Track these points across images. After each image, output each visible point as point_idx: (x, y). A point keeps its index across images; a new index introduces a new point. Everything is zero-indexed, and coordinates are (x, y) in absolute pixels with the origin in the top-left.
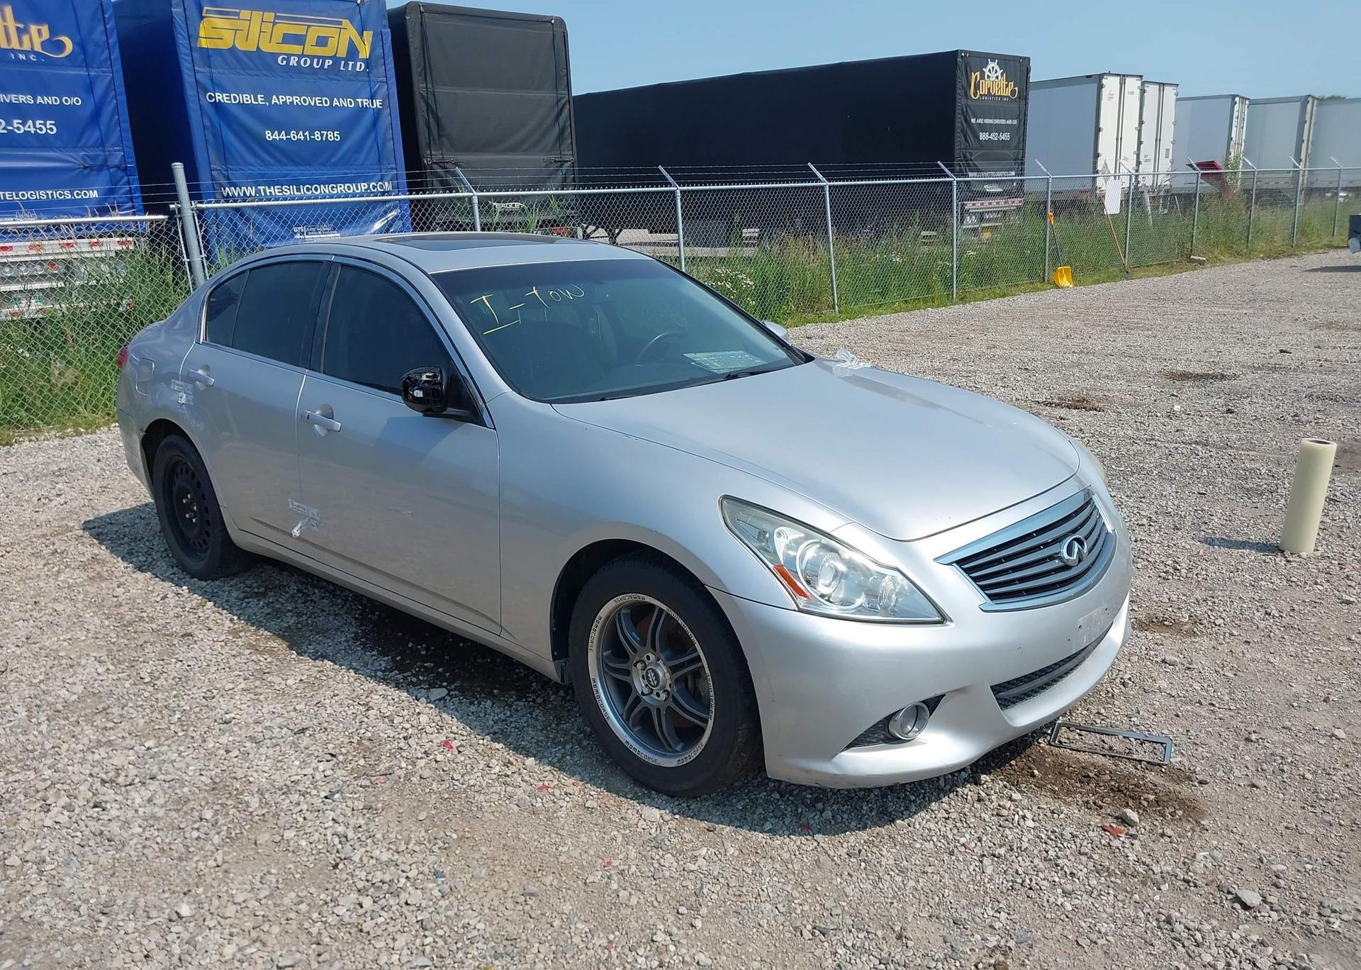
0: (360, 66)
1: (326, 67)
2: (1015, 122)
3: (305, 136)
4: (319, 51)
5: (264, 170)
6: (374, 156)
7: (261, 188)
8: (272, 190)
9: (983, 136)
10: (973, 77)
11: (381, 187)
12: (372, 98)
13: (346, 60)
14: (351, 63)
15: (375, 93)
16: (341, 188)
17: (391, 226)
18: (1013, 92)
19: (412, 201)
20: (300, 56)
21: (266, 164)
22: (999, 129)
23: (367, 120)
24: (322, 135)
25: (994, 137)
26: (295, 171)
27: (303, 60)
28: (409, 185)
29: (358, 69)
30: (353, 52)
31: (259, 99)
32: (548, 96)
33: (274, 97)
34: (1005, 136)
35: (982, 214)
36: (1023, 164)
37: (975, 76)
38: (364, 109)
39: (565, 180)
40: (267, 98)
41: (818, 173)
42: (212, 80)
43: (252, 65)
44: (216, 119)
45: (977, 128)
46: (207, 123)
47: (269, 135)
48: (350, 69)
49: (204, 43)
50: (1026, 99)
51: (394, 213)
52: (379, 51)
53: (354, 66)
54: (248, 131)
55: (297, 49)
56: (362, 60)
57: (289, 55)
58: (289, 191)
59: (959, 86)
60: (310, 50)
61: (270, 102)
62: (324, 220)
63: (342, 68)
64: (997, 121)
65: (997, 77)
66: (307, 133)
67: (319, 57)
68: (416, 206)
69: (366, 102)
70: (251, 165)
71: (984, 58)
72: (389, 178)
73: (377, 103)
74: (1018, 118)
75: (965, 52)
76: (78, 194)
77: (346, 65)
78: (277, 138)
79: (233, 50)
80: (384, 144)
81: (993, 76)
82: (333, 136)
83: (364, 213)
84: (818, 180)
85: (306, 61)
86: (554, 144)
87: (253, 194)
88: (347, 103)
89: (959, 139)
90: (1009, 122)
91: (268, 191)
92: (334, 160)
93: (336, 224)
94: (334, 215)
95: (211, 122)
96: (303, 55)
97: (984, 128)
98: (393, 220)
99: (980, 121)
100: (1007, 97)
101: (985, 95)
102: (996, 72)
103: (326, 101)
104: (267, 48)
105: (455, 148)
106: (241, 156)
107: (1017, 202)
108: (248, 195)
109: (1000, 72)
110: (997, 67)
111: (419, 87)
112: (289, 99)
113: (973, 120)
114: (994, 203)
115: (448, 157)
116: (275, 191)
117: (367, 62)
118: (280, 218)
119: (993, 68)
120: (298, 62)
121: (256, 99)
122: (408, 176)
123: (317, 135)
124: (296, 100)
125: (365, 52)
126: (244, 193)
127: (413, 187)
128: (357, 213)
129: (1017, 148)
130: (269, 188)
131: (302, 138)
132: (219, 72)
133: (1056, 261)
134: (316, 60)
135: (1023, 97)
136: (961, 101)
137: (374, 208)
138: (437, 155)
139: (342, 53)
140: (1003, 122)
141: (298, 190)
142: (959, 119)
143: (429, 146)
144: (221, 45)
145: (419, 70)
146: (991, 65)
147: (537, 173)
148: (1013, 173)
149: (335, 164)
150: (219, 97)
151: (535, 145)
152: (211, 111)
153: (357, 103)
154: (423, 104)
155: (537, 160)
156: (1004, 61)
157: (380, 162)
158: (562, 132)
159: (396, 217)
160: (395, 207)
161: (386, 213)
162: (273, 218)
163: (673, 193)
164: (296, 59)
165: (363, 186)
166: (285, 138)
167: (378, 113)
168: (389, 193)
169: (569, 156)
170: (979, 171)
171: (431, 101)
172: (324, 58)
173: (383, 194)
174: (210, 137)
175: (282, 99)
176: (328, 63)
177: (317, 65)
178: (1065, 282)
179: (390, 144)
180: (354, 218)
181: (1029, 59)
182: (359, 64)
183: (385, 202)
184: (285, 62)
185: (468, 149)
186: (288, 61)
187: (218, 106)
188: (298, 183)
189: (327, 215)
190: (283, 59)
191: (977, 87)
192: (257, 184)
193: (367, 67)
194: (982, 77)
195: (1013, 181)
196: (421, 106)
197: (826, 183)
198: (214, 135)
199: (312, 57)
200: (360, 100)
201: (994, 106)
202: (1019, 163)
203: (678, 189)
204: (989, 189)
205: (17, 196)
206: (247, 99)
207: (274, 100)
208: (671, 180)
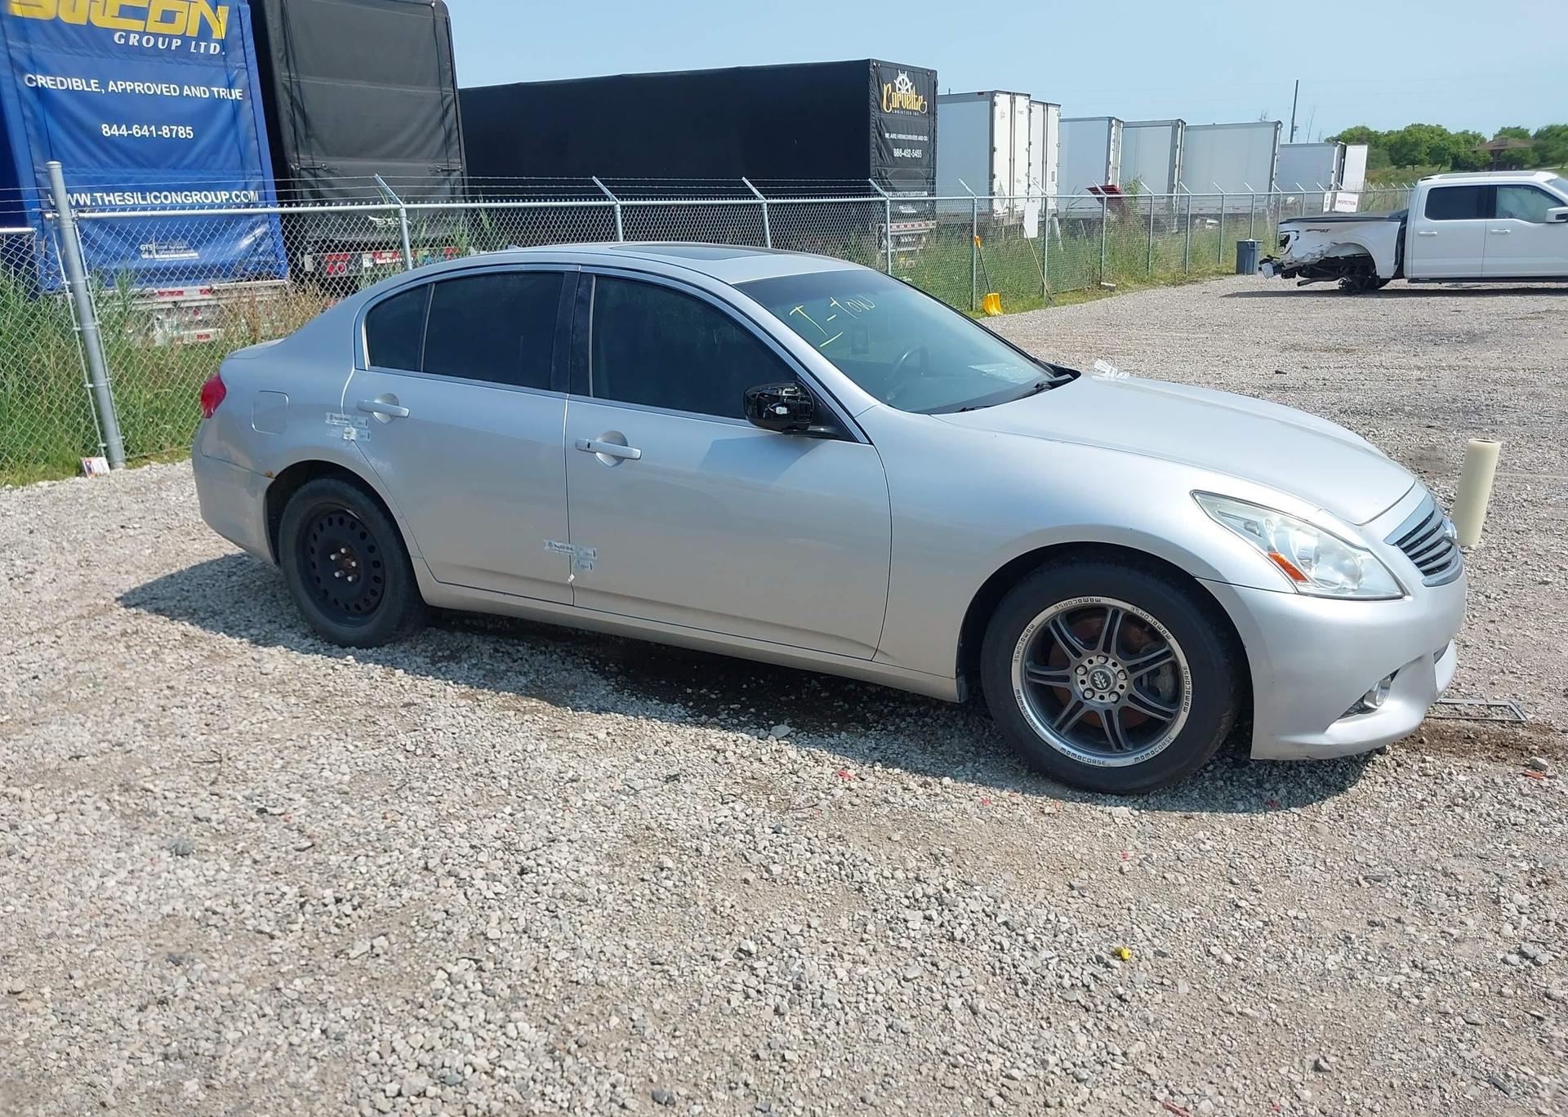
0: (215, 49)
1: (173, 48)
2: (926, 138)
3: (151, 132)
4: (165, 28)
5: (101, 173)
6: (235, 157)
7: (98, 195)
8: (111, 198)
9: (897, 153)
11: (246, 196)
12: (230, 86)
13: (198, 39)
14: (203, 44)
15: (234, 81)
16: (196, 197)
17: (259, 245)
18: (923, 106)
19: (284, 215)
20: (142, 34)
21: (102, 165)
22: (911, 145)
23: (225, 113)
24: (171, 131)
25: (907, 153)
26: (140, 174)
27: (145, 39)
28: (280, 196)
29: (212, 52)
30: (205, 31)
31: (93, 85)
32: (431, 92)
33: (111, 83)
34: (918, 154)
35: (898, 237)
36: (934, 183)
37: (886, 88)
38: (221, 101)
39: (453, 191)
40: (103, 84)
41: (754, 190)
42: (31, 60)
43: (82, 44)
44: (37, 107)
45: (890, 143)
46: (28, 113)
47: (106, 130)
48: (202, 51)
49: (17, 10)
50: (935, 114)
51: (258, 232)
52: (236, 31)
53: (207, 48)
54: (81, 126)
55: (137, 25)
56: (217, 41)
57: (128, 32)
58: (137, 199)
59: (872, 97)
60: (154, 26)
61: (106, 90)
62: (175, 237)
63: (192, 50)
64: (910, 137)
65: (907, 90)
66: (153, 128)
67: (164, 36)
68: (289, 221)
69: (224, 92)
70: (85, 166)
71: (897, 68)
72: (255, 185)
73: (236, 94)
74: (928, 135)
75: (877, 61)
77: (197, 46)
78: (117, 133)
79: (56, 22)
80: (247, 141)
81: (904, 88)
82: (185, 132)
83: (225, 229)
84: (755, 197)
85: (148, 40)
86: (442, 147)
87: (89, 203)
88: (200, 92)
89: (874, 153)
90: (921, 138)
91: (106, 199)
92: (186, 162)
93: (191, 243)
94: (188, 230)
95: (31, 108)
96: (145, 33)
97: (898, 144)
98: (262, 239)
99: (893, 136)
100: (917, 111)
101: (896, 109)
102: (907, 84)
103: (175, 89)
104: (100, 21)
105: (327, 152)
106: (72, 155)
107: (931, 224)
108: (82, 203)
109: (910, 84)
110: (907, 80)
111: (281, 74)
112: (129, 86)
113: (887, 135)
114: (909, 225)
115: (321, 162)
116: (115, 198)
117: (223, 43)
118: (129, 233)
119: (904, 80)
120: (140, 41)
121: (89, 85)
122: (278, 185)
123: (165, 131)
124: (139, 87)
125: (219, 31)
126: (77, 201)
127: (284, 197)
128: (217, 230)
129: (928, 166)
130: (108, 195)
131: (147, 134)
132: (39, 49)
133: (984, 289)
134: (161, 39)
135: (932, 113)
136: (875, 115)
137: (237, 223)
138: (305, 160)
139: (193, 31)
140: (915, 137)
141: (144, 198)
142: (874, 133)
143: (296, 148)
144: (39, 15)
145: (281, 54)
146: (902, 77)
147: (424, 182)
148: (926, 193)
149: (189, 167)
150: (43, 81)
151: (418, 150)
152: (31, 97)
153: (212, 92)
154: (286, 96)
155: (421, 168)
156: (914, 73)
157: (242, 166)
158: (448, 135)
159: (266, 234)
160: (263, 222)
161: (252, 229)
162: (119, 233)
163: (612, 207)
164: (137, 37)
165: (223, 195)
166: (125, 134)
167: (237, 106)
168: (255, 205)
169: (458, 164)
170: (894, 190)
171: (296, 93)
172: (171, 37)
173: (247, 206)
174: (32, 131)
175: (121, 86)
176: (176, 43)
177: (163, 44)
178: (994, 310)
179: (254, 144)
180: (212, 235)
181: (934, 73)
182: (212, 45)
183: (250, 215)
184: (123, 41)
185: (340, 154)
186: (127, 39)
187: (40, 92)
188: (144, 190)
189: (179, 231)
190: (121, 36)
191: (889, 100)
192: (92, 191)
193: (223, 48)
194: (894, 90)
195: (925, 201)
196: (283, 99)
197: (762, 200)
198: (37, 128)
199: (156, 36)
200: (215, 89)
201: (907, 121)
202: (931, 180)
203: (618, 204)
204: (904, 209)
206: (77, 84)
207: (111, 86)
208: (608, 193)
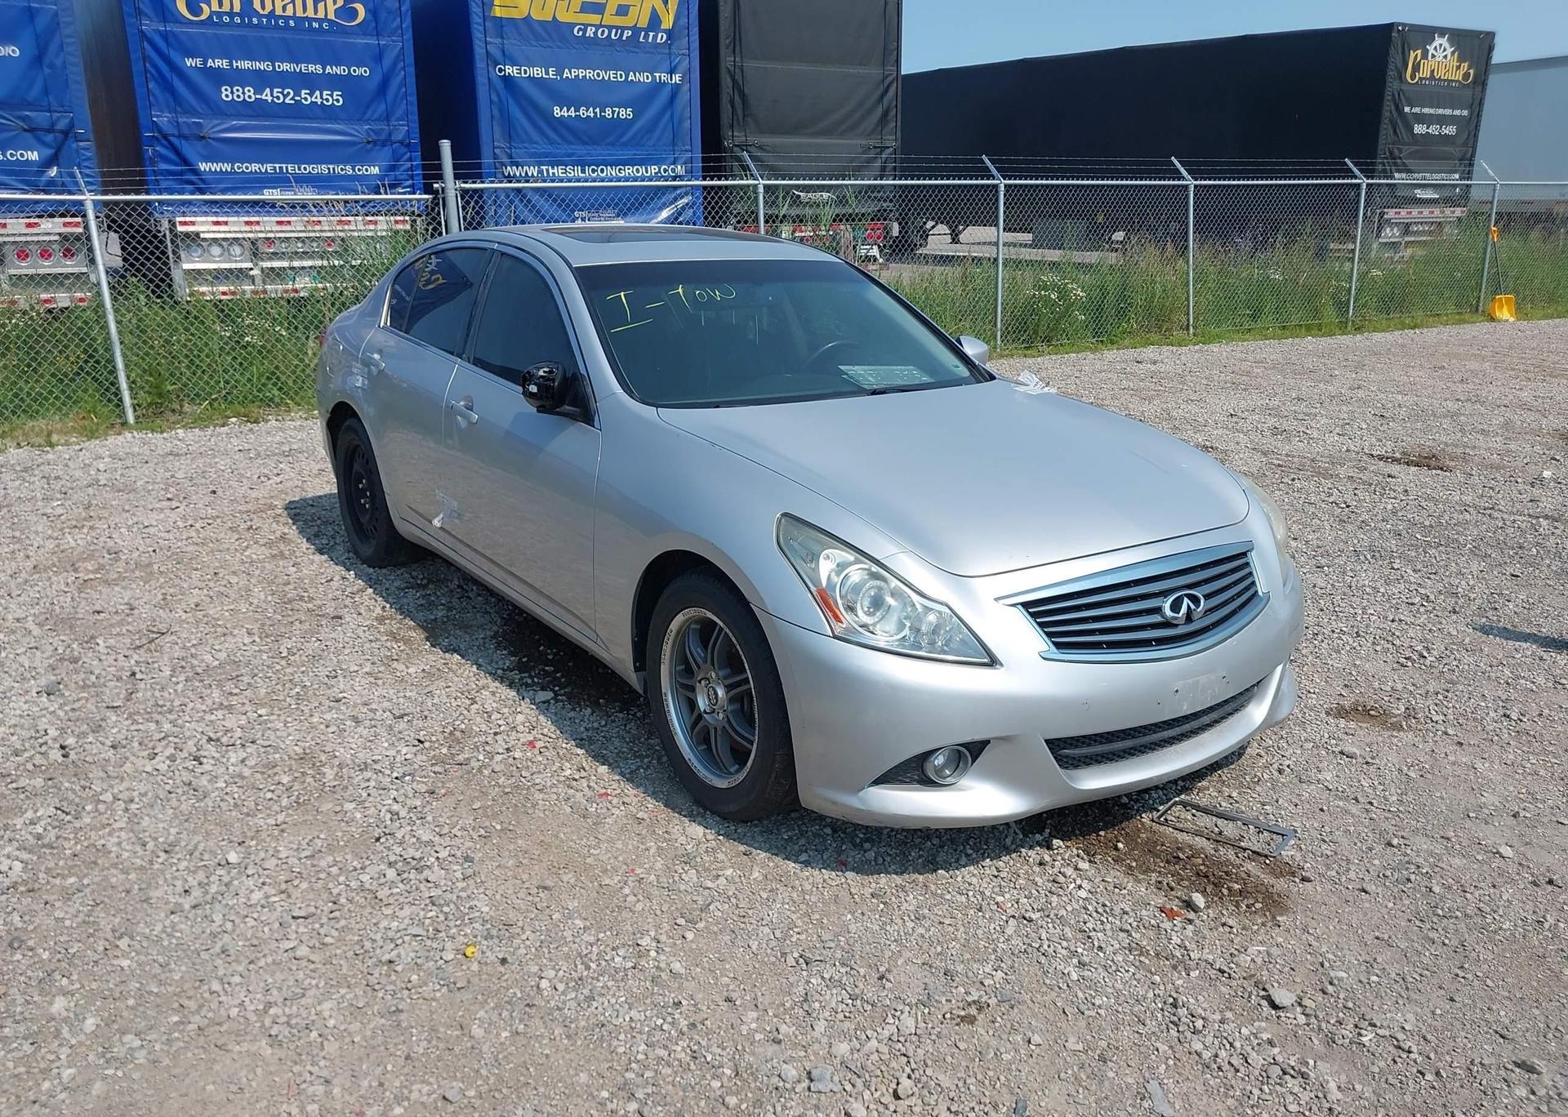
0: (662, 38)
1: (624, 38)
2: (1465, 113)
3: (595, 113)
4: (619, 21)
5: (549, 149)
6: (668, 135)
7: (544, 168)
8: (555, 171)
9: (1419, 129)
10: (1412, 55)
11: (673, 170)
12: (671, 72)
13: (647, 30)
14: (651, 34)
15: (675, 67)
16: (629, 171)
17: (680, 214)
18: (1466, 76)
19: (705, 188)
20: (598, 27)
21: (551, 142)
22: (1442, 120)
23: (665, 94)
24: (613, 112)
25: (1434, 130)
26: (581, 150)
27: (600, 31)
28: (704, 169)
29: (658, 41)
30: (655, 21)
31: (551, 73)
32: (875, 72)
33: (566, 70)
34: (1450, 130)
35: (1408, 225)
36: (1471, 165)
37: (1414, 55)
38: (662, 84)
39: (883, 169)
40: (560, 72)
41: (1182, 170)
42: (503, 51)
43: (546, 37)
44: (503, 92)
45: (1410, 118)
46: (495, 98)
47: (557, 112)
48: (650, 40)
49: (498, 12)
50: (1484, 84)
51: (685, 200)
52: (683, 21)
53: (655, 37)
54: (536, 106)
55: (595, 19)
56: (665, 31)
57: (586, 26)
58: (577, 172)
59: (1391, 66)
60: (609, 18)
61: (561, 77)
62: (609, 205)
63: (641, 40)
64: (1440, 111)
65: (1445, 57)
66: (598, 110)
67: (617, 28)
68: (709, 193)
69: (664, 77)
70: (536, 143)
71: (1427, 34)
72: (683, 160)
73: (677, 78)
74: (1470, 107)
75: (1404, 25)
76: (359, 170)
77: (646, 36)
78: (566, 114)
79: (527, 20)
80: (681, 121)
81: (1440, 55)
82: (625, 113)
83: (652, 199)
84: (1181, 178)
85: (603, 31)
86: (877, 126)
87: (535, 175)
88: (644, 78)
89: (1385, 129)
90: (1457, 112)
91: (551, 171)
92: (624, 139)
93: (621, 210)
94: (620, 200)
95: (498, 95)
96: (601, 26)
97: (1421, 119)
98: (683, 208)
99: (1417, 110)
100: (1456, 81)
101: (1425, 79)
102: (1445, 50)
103: (621, 75)
104: (564, 17)
105: (762, 132)
106: (526, 133)
107: (1458, 212)
108: (530, 174)
109: (1450, 50)
110: (1446, 44)
111: (727, 60)
112: (581, 73)
113: (1407, 109)
114: (1426, 212)
115: (751, 139)
116: (558, 171)
117: (670, 33)
118: (563, 200)
119: (1441, 45)
120: (595, 33)
121: (547, 73)
122: (704, 160)
123: (608, 112)
124: (589, 74)
125: (668, 22)
126: (526, 173)
127: (707, 172)
128: (644, 199)
129: (1465, 144)
130: (553, 168)
131: (592, 115)
132: (512, 45)
133: (1497, 289)
134: (614, 31)
135: (1480, 82)
136: (1392, 85)
137: (663, 194)
138: (740, 136)
139: (644, 22)
140: (1448, 112)
141: (583, 171)
142: (1388, 108)
143: (732, 127)
144: (514, 14)
145: (728, 41)
146: (1438, 41)
147: (852, 160)
148: (1457, 176)
149: (625, 145)
150: (511, 70)
151: (853, 128)
152: (500, 85)
153: (654, 77)
154: (729, 79)
155: (852, 145)
156: (1459, 37)
157: (674, 144)
158: (886, 114)
159: (687, 204)
160: (686, 194)
161: (676, 199)
162: (555, 201)
163: (996, 187)
164: (594, 29)
165: (654, 169)
166: (573, 115)
167: (676, 89)
168: (681, 178)
169: (892, 142)
170: (1409, 171)
171: (738, 77)
172: (623, 29)
173: (674, 179)
174: (496, 113)
175: (574, 72)
176: (629, 33)
177: (616, 35)
178: (1505, 314)
179: (687, 124)
180: (641, 204)
181: (1490, 36)
182: (660, 35)
183: (675, 188)
184: (581, 33)
185: (775, 131)
186: (585, 31)
187: (507, 79)
188: (583, 164)
189: (612, 200)
190: (580, 29)
191: (1416, 68)
192: (540, 164)
193: (669, 38)
194: (1425, 55)
195: (1457, 185)
196: (726, 81)
197: (1191, 183)
198: (500, 111)
199: (610, 28)
200: (657, 75)
201: (1439, 93)
202: (1467, 165)
203: (1002, 183)
204: (1420, 194)
205: (299, 169)
206: (537, 72)
207: (566, 74)
208: (994, 172)
